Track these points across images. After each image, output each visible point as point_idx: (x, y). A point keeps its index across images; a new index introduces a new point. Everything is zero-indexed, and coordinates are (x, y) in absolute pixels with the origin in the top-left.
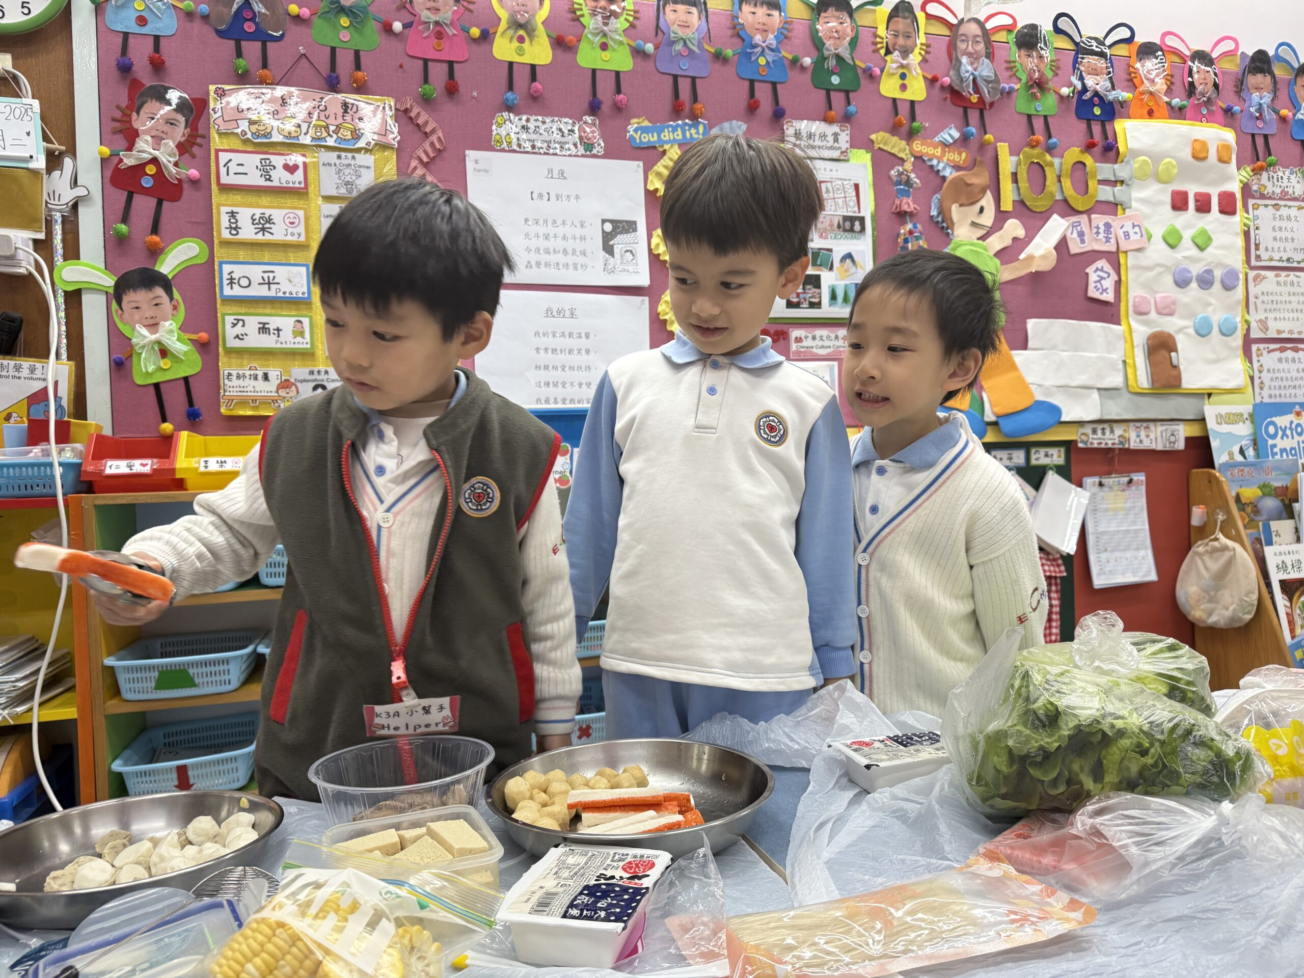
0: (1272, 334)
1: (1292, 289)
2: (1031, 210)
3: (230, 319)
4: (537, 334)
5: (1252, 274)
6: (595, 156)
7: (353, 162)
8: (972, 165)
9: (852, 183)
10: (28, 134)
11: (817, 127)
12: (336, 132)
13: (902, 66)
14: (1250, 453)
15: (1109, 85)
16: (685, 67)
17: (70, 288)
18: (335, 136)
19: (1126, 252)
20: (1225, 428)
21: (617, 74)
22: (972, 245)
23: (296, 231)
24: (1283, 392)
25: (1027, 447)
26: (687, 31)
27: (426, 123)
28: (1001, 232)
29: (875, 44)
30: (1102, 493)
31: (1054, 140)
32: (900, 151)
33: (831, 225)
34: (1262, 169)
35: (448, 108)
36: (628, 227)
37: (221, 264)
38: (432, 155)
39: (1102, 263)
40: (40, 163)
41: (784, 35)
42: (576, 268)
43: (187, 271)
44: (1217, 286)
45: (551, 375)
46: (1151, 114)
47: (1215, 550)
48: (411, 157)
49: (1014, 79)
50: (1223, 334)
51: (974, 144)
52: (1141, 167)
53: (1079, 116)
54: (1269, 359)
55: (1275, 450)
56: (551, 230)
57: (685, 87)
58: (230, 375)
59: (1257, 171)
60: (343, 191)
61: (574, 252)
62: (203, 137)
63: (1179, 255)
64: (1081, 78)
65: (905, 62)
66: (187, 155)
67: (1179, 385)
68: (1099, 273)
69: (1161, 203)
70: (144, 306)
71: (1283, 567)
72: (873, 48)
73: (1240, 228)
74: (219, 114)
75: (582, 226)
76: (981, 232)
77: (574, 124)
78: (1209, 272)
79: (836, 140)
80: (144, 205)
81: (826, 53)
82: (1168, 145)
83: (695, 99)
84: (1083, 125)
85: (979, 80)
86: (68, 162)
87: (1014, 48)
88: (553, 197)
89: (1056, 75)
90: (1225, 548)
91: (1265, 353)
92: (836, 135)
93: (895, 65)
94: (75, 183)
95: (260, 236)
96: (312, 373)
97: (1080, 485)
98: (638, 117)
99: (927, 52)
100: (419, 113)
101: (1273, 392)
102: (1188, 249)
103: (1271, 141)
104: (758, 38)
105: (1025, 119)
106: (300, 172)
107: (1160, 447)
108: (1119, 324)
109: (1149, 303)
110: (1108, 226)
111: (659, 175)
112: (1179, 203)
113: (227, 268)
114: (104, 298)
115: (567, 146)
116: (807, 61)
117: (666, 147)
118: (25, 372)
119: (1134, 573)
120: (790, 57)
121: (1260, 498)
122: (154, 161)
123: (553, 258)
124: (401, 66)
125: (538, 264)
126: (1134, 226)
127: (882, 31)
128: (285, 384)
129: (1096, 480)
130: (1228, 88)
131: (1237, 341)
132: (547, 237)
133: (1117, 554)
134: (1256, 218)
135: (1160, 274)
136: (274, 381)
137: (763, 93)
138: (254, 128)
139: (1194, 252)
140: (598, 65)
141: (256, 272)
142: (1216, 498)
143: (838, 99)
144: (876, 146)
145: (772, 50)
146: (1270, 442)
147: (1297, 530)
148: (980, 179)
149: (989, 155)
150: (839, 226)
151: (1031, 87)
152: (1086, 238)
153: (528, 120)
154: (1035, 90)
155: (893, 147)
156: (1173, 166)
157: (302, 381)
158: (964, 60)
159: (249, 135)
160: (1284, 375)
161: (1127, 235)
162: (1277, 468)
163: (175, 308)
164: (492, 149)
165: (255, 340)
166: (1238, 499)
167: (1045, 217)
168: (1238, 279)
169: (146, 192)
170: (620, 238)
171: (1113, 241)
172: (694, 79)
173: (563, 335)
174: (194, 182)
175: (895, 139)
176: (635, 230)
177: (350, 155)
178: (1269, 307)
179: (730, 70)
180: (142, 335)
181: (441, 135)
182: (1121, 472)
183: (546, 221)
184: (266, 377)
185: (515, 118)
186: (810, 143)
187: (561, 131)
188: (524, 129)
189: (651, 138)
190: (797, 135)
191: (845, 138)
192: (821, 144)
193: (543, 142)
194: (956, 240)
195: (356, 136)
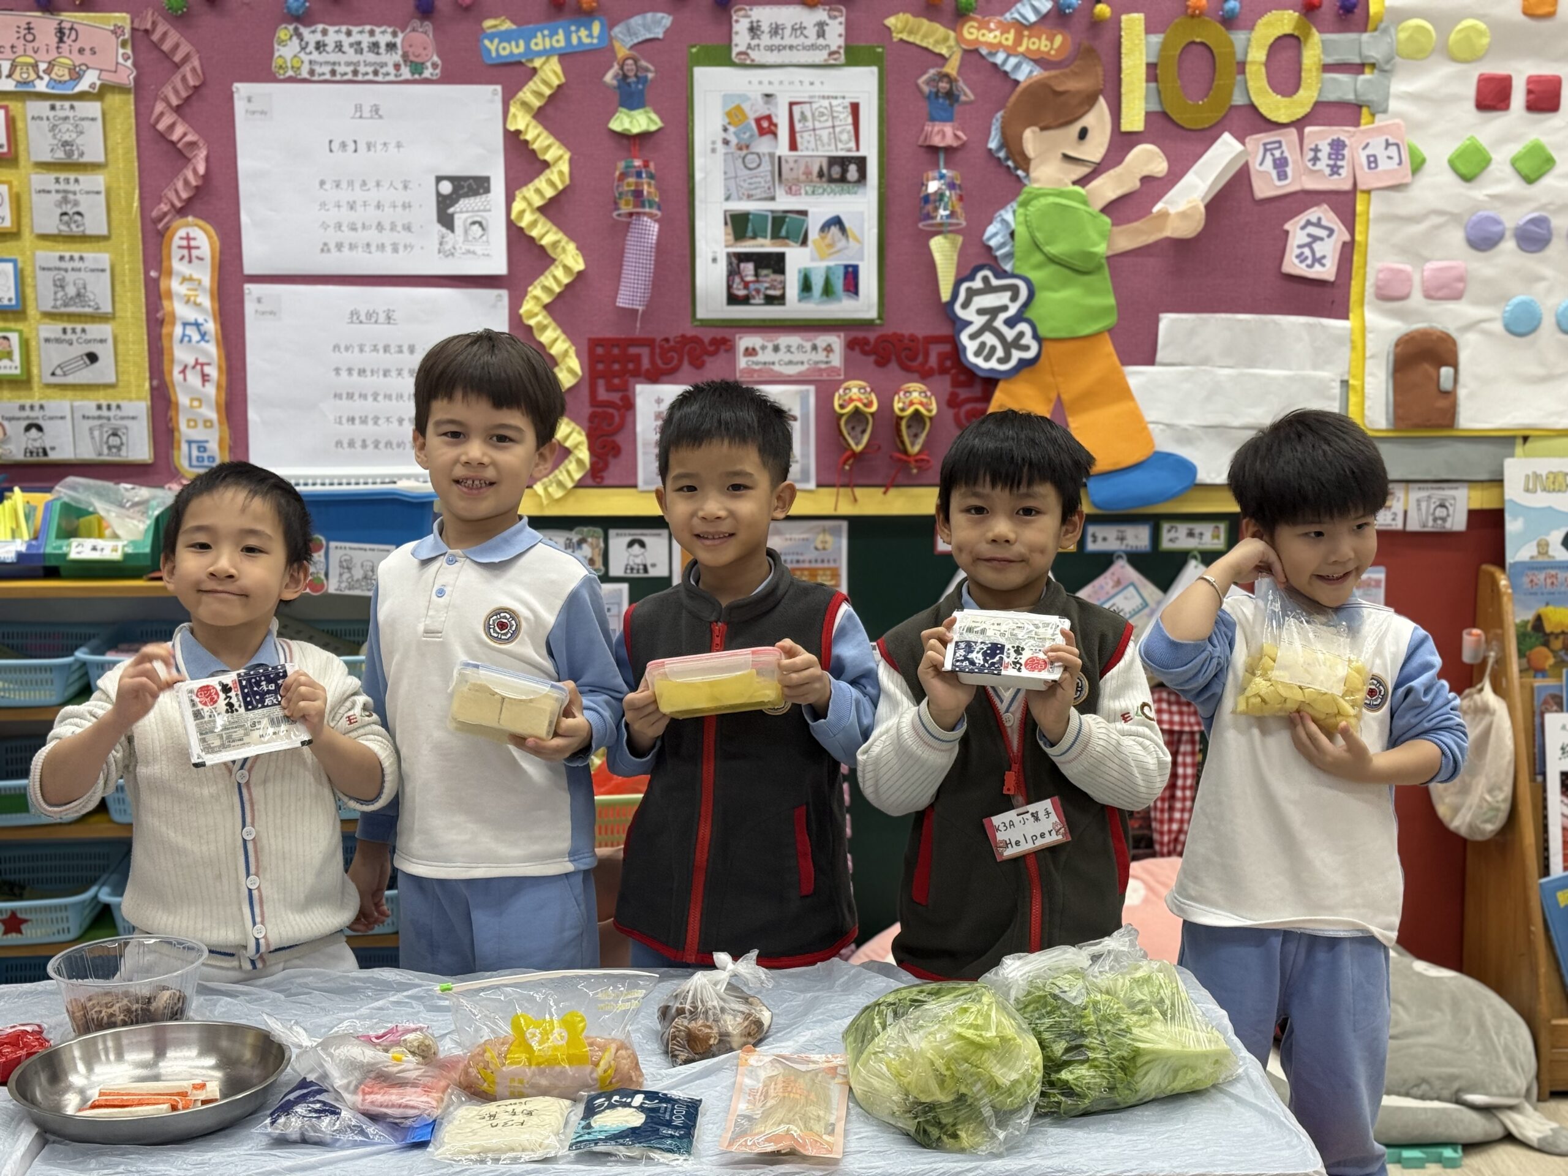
2: (1182, 127)
4: (336, 347)
6: (428, 81)
7: (71, 114)
9: (847, 102)
11: (791, 14)
12: (48, 71)
18: (46, 78)
19: (1368, 192)
20: (1540, 500)
22: (1060, 194)
25: (1154, 521)
27: (176, 46)
28: (1119, 170)
31: (1232, 4)
32: (937, 42)
33: (808, 173)
35: (207, 22)
36: (477, 186)
38: (185, 94)
39: (1320, 212)
42: (395, 250)
44: (1557, 246)
45: (358, 407)
48: (155, 100)
50: (1563, 331)
51: (1076, 21)
52: (1410, 38)
56: (358, 195)
60: (60, 155)
61: (393, 227)
63: (1479, 193)
67: (1451, 424)
68: (1311, 230)
69: (1455, 99)
75: (405, 187)
76: (1083, 171)
77: (395, 34)
78: (1541, 222)
79: (821, 34)
88: (362, 146)
92: (821, 26)
96: (22, 408)
98: (495, 16)
100: (165, 34)
102: (1501, 181)
107: (1415, 525)
108: (1346, 317)
109: (1409, 279)
110: (1338, 146)
111: (525, 104)
112: (1492, 96)
115: (384, 70)
117: (537, 63)
123: (362, 236)
125: (339, 246)
126: (1388, 145)
132: (352, 206)
135: (1437, 227)
139: (1513, 185)
144: (896, 36)
149: (1104, 38)
150: (821, 174)
152: (1289, 170)
153: (325, 32)
155: (925, 37)
156: (1481, 33)
161: (1373, 161)
164: (272, 78)
167: (1207, 136)
170: (464, 204)
171: (1345, 172)
173: (375, 348)
175: (930, 24)
176: (487, 190)
177: (67, 104)
181: (196, 62)
185: (305, 31)
186: (777, 41)
187: (375, 46)
188: (320, 46)
189: (514, 49)
190: (754, 30)
191: (836, 32)
192: (794, 42)
193: (348, 64)
194: (1032, 187)
195: (76, 75)
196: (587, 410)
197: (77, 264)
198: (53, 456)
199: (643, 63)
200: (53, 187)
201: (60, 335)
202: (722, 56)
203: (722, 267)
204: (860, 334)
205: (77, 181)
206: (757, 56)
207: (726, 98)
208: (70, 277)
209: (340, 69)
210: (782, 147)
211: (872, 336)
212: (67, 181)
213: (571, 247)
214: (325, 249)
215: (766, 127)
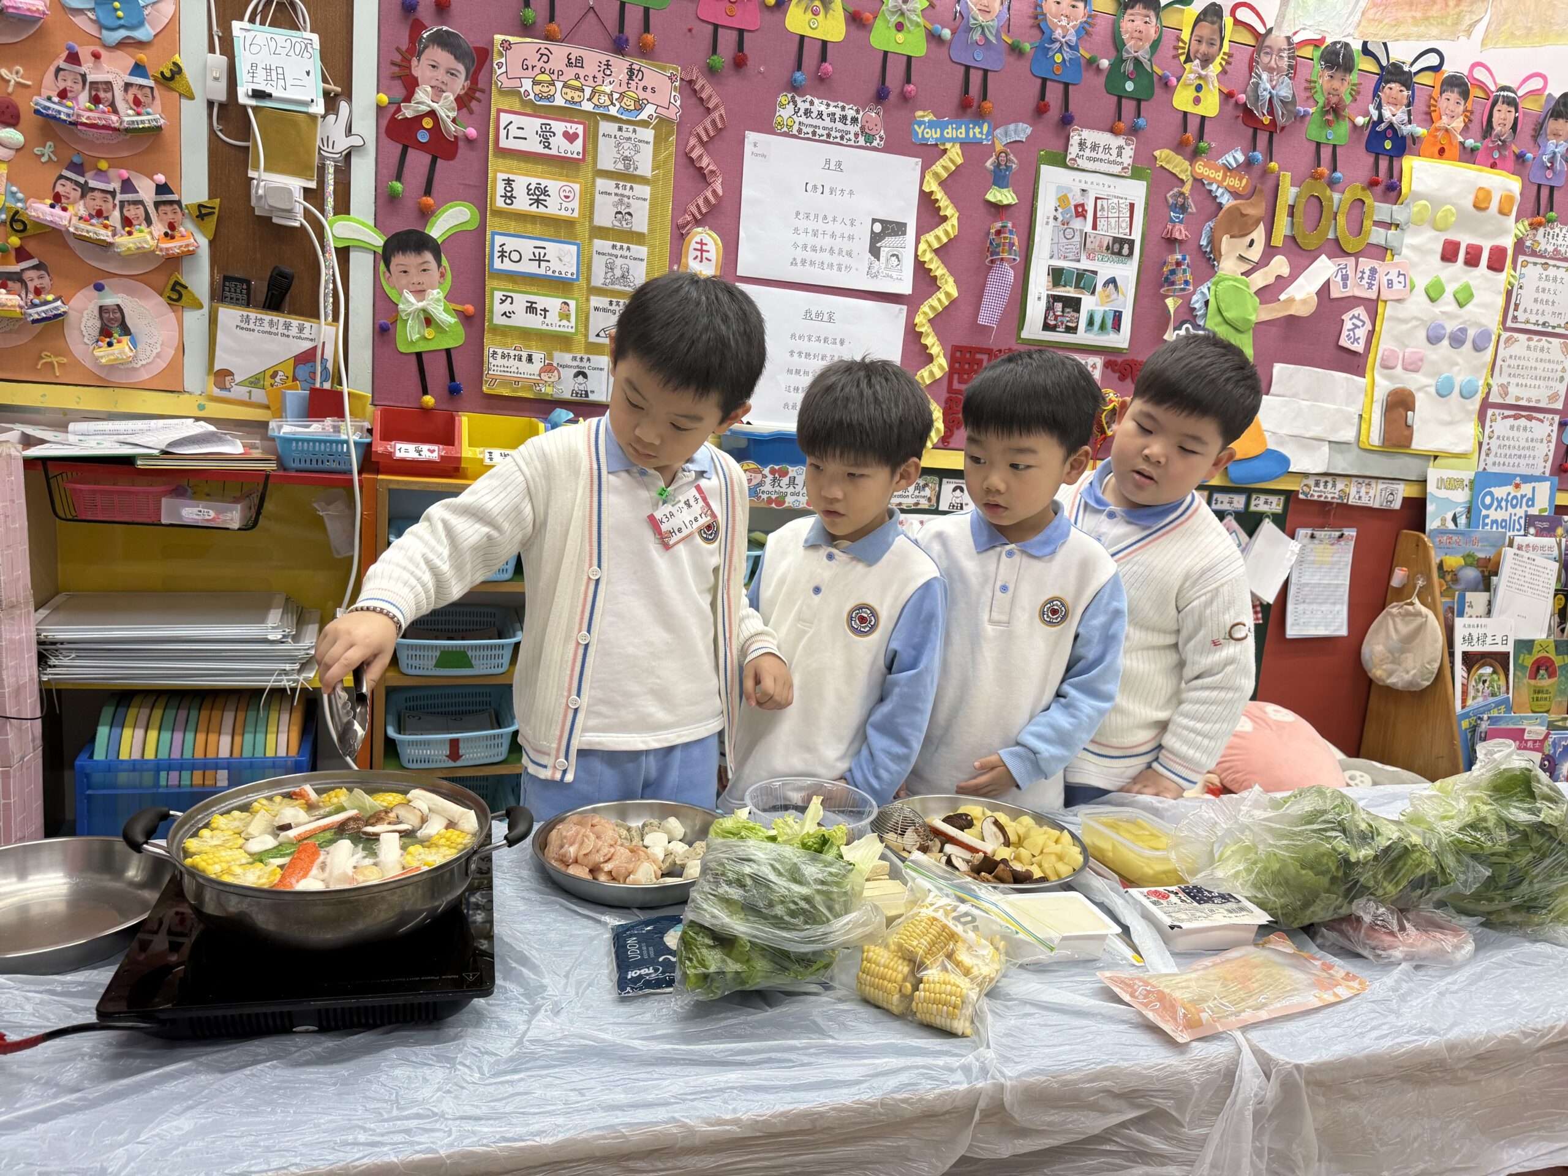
0: (1510, 400)
1: (1541, 355)
2: (1301, 248)
3: (498, 295)
4: (793, 336)
5: (1505, 335)
6: (875, 149)
7: (633, 136)
8: (1251, 193)
9: (1128, 202)
10: (308, 73)
11: (1104, 138)
12: (619, 100)
13: (1200, 77)
14: (1462, 521)
15: (1406, 118)
16: (979, 58)
17: (340, 245)
18: (618, 105)
19: (1385, 302)
20: (1443, 493)
21: (909, 58)
22: (1236, 280)
23: (570, 205)
24: (1507, 461)
25: (1249, 492)
26: (988, 17)
27: (710, 97)
28: (1266, 269)
29: (1176, 48)
30: (1314, 545)
31: (1338, 175)
32: (1181, 171)
33: (1100, 246)
34: (1540, 224)
35: (733, 82)
36: (897, 229)
37: (493, 234)
38: (712, 134)
39: (1360, 311)
40: (319, 108)
41: (1084, 31)
42: (840, 269)
43: (457, 237)
44: (1468, 345)
45: (802, 380)
46: (1442, 152)
47: (1408, 614)
48: (691, 135)
49: (1311, 102)
50: (1463, 396)
51: (1257, 170)
52: (1419, 212)
53: (1369, 148)
54: (1501, 425)
55: (1488, 521)
56: (820, 226)
57: (976, 78)
58: (495, 353)
59: (1534, 226)
60: (620, 166)
61: (840, 252)
62: (483, 91)
63: (1437, 309)
64: (1379, 108)
65: (1203, 73)
66: (465, 110)
67: (1408, 446)
68: (1354, 320)
69: (1431, 252)
70: (412, 271)
71: (1468, 639)
72: (1174, 53)
73: (1503, 287)
74: (503, 69)
75: (852, 224)
76: (1247, 267)
77: (858, 111)
78: (1463, 330)
79: (1119, 155)
80: (418, 160)
81: (1125, 55)
82: (1452, 190)
83: (984, 96)
84: (1370, 159)
85: (1275, 101)
86: (343, 106)
87: (1318, 67)
88: (827, 190)
89: (1355, 100)
90: (1419, 614)
91: (1499, 418)
92: (1120, 148)
93: (1192, 76)
94: (349, 132)
95: (534, 208)
96: (574, 359)
97: (1293, 537)
98: (924, 110)
99: (1228, 63)
100: (703, 86)
101: (1497, 460)
102: (1448, 304)
103: (1556, 194)
104: (1058, 33)
105: (1314, 145)
106: (579, 141)
107: (1377, 505)
108: (1364, 376)
109: (1398, 357)
110: (1373, 271)
111: (936, 175)
112: (1449, 253)
113: (499, 240)
114: (371, 257)
115: (848, 137)
116: (1105, 63)
117: (948, 146)
118: (294, 331)
119: (1326, 627)
120: (1087, 56)
121: (1462, 568)
122: (432, 114)
123: (818, 257)
124: (690, 30)
125: (804, 262)
126: (1399, 274)
127: (1185, 35)
128: (548, 368)
129: (1309, 531)
130: (1526, 130)
131: (1475, 404)
132: (815, 234)
133: (1315, 607)
134: (1522, 276)
135: (1416, 327)
136: (537, 366)
137: (1054, 94)
138: (537, 89)
139: (1453, 307)
140: (891, 48)
141: (527, 246)
142: (1420, 561)
143: (1128, 106)
144: (1159, 163)
145: (1070, 46)
146: (1484, 512)
147: (1490, 603)
148: (1255, 209)
149: (1270, 183)
150: (1108, 248)
151: (1327, 112)
152: (1349, 282)
153: (812, 103)
154: (1330, 117)
155: (1175, 166)
156: (1452, 214)
157: (563, 367)
158: (1265, 76)
159: (532, 96)
160: (1512, 443)
161: (1390, 283)
162: (1485, 539)
163: (443, 275)
164: (773, 132)
165: (523, 320)
166: (1440, 566)
167: (1312, 256)
168: (1490, 340)
169: (421, 146)
170: (888, 240)
171: (1375, 288)
172: (986, 72)
173: (818, 339)
174: (469, 141)
175: (1179, 158)
176: (904, 233)
177: (631, 128)
178: (1513, 371)
179: (1024, 65)
180: (409, 303)
181: (723, 112)
182: (1334, 527)
183: (816, 216)
184: (530, 359)
185: (798, 99)
186: (1094, 155)
187: (844, 118)
188: (807, 112)
189: (932, 135)
190: (1082, 145)
191: (1128, 153)
192: (1104, 157)
193: (824, 128)
194: (1220, 273)
195: (640, 107)
196: (945, 395)
197: (625, 253)
198: (592, 397)
199: (1012, 157)
200: (614, 191)
201: (607, 306)
202: (1060, 160)
203: (1043, 305)
204: (1113, 358)
205: (631, 188)
206: (1082, 163)
207: (1059, 188)
208: (619, 262)
209: (819, 132)
210: (1088, 228)
211: (1120, 360)
212: (625, 187)
213: (951, 280)
214: (794, 263)
215: (1080, 211)
